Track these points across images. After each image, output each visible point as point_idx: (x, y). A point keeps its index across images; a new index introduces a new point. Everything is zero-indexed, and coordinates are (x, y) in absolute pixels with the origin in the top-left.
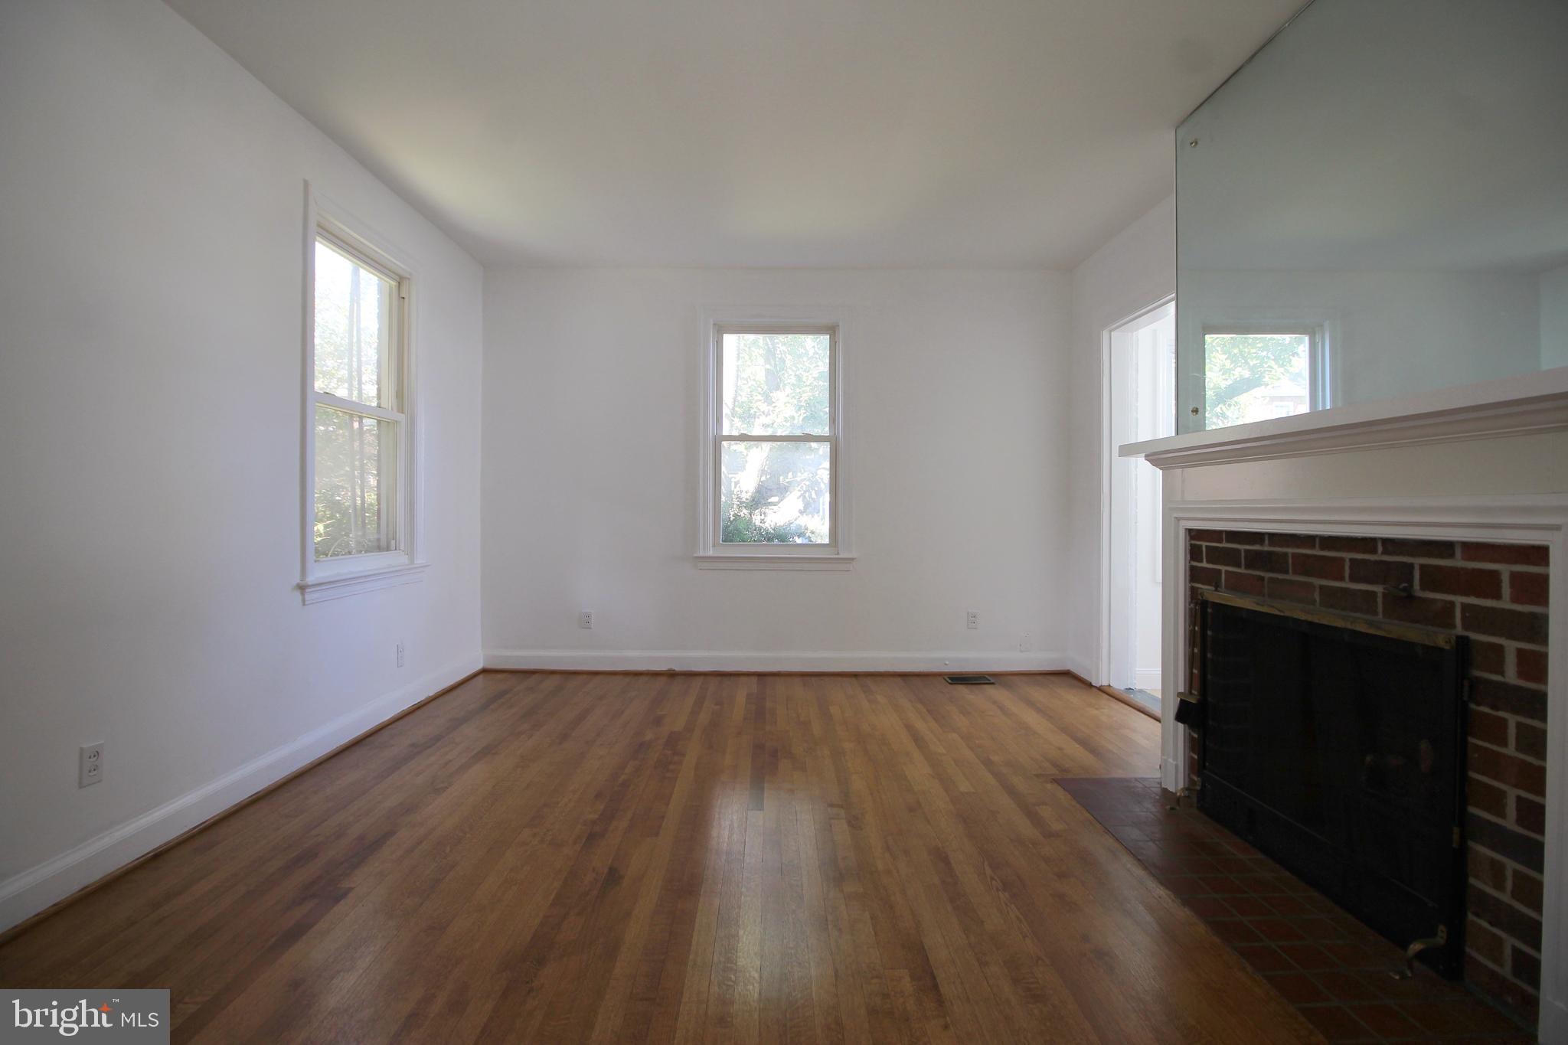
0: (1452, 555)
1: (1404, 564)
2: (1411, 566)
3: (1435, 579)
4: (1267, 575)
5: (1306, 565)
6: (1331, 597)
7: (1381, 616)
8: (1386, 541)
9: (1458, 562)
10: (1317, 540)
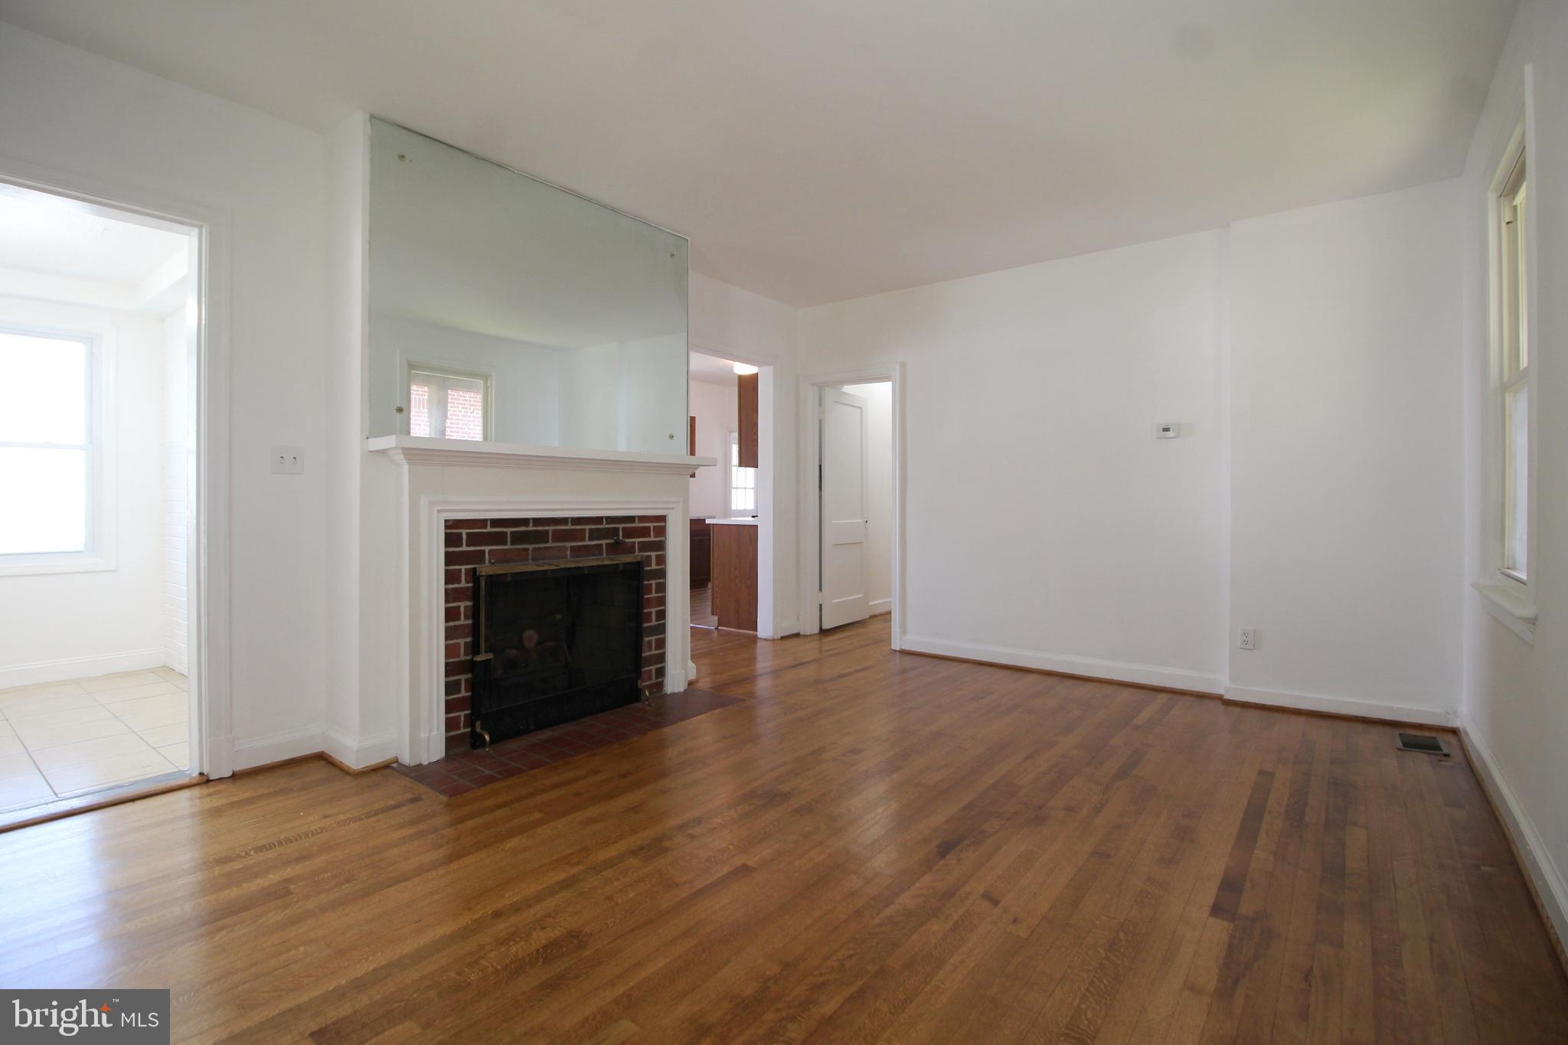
0: (634, 522)
1: (615, 528)
2: (618, 529)
3: (629, 533)
4: (531, 547)
5: (562, 536)
6: (576, 551)
7: (604, 555)
8: (608, 518)
9: (636, 524)
10: (570, 520)
